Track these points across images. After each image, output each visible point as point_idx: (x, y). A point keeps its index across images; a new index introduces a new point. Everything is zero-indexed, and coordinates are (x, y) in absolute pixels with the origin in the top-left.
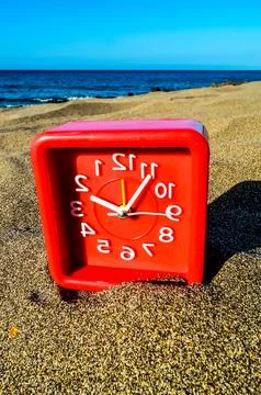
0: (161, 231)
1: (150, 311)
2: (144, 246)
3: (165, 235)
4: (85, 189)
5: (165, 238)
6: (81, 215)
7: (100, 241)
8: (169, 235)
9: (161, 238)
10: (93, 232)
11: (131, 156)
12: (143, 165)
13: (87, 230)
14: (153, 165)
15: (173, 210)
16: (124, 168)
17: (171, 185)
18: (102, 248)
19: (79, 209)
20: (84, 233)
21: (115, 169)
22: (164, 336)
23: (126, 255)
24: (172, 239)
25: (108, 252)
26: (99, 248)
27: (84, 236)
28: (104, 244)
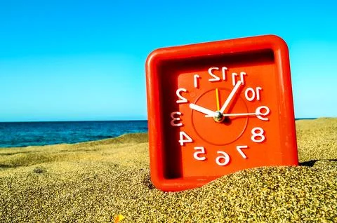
0: (253, 131)
1: (256, 176)
2: (238, 148)
4: (185, 100)
6: (180, 125)
7: (196, 148)
8: (260, 134)
9: (253, 138)
10: (190, 140)
11: (224, 68)
12: (234, 74)
13: (184, 138)
14: (242, 74)
15: (262, 111)
17: (258, 89)
18: (199, 155)
19: (178, 119)
20: (182, 142)
21: (211, 80)
22: (274, 189)
23: (221, 160)
24: (263, 138)
25: (203, 158)
26: (195, 155)
27: (182, 144)
28: (200, 150)
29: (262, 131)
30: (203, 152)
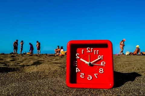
0: (100, 69)
2: (95, 74)
3: (101, 71)
4: (79, 58)
5: (101, 72)
6: (77, 65)
7: (81, 74)
9: (100, 72)
10: (79, 71)
11: (92, 48)
12: (95, 51)
13: (78, 70)
15: (103, 63)
16: (90, 52)
17: (102, 56)
18: (82, 76)
19: (76, 63)
20: (77, 71)
21: (87, 52)
23: (89, 78)
24: (103, 72)
25: (83, 77)
26: (81, 76)
27: (77, 72)
28: (83, 74)
29: (103, 70)
30: (83, 75)
